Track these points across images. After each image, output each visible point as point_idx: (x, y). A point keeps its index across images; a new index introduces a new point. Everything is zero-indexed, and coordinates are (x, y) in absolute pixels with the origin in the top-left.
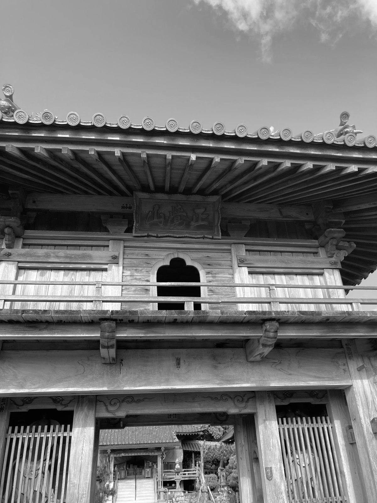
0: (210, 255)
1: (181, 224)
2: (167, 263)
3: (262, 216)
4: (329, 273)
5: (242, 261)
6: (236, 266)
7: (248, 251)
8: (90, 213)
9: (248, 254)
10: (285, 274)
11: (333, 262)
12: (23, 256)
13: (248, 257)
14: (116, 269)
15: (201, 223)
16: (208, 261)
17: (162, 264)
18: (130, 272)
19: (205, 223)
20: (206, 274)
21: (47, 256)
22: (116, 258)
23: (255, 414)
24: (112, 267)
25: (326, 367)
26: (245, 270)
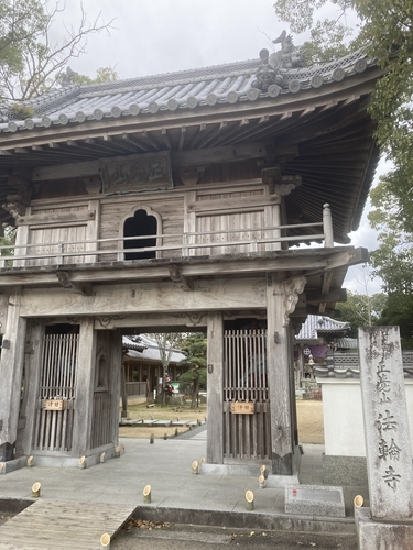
0: (168, 203)
1: (141, 180)
2: (132, 215)
3: (216, 159)
4: (268, 210)
5: (191, 207)
6: (186, 213)
7: (198, 196)
8: (77, 179)
9: (197, 200)
10: (230, 214)
11: (273, 199)
12: (32, 220)
13: (197, 203)
14: (93, 225)
15: (157, 176)
16: (166, 209)
17: (128, 216)
18: (105, 225)
19: (161, 176)
20: (163, 221)
21: (47, 219)
22: (92, 216)
23: (206, 328)
24: (90, 223)
25: (247, 293)
26: (193, 215)
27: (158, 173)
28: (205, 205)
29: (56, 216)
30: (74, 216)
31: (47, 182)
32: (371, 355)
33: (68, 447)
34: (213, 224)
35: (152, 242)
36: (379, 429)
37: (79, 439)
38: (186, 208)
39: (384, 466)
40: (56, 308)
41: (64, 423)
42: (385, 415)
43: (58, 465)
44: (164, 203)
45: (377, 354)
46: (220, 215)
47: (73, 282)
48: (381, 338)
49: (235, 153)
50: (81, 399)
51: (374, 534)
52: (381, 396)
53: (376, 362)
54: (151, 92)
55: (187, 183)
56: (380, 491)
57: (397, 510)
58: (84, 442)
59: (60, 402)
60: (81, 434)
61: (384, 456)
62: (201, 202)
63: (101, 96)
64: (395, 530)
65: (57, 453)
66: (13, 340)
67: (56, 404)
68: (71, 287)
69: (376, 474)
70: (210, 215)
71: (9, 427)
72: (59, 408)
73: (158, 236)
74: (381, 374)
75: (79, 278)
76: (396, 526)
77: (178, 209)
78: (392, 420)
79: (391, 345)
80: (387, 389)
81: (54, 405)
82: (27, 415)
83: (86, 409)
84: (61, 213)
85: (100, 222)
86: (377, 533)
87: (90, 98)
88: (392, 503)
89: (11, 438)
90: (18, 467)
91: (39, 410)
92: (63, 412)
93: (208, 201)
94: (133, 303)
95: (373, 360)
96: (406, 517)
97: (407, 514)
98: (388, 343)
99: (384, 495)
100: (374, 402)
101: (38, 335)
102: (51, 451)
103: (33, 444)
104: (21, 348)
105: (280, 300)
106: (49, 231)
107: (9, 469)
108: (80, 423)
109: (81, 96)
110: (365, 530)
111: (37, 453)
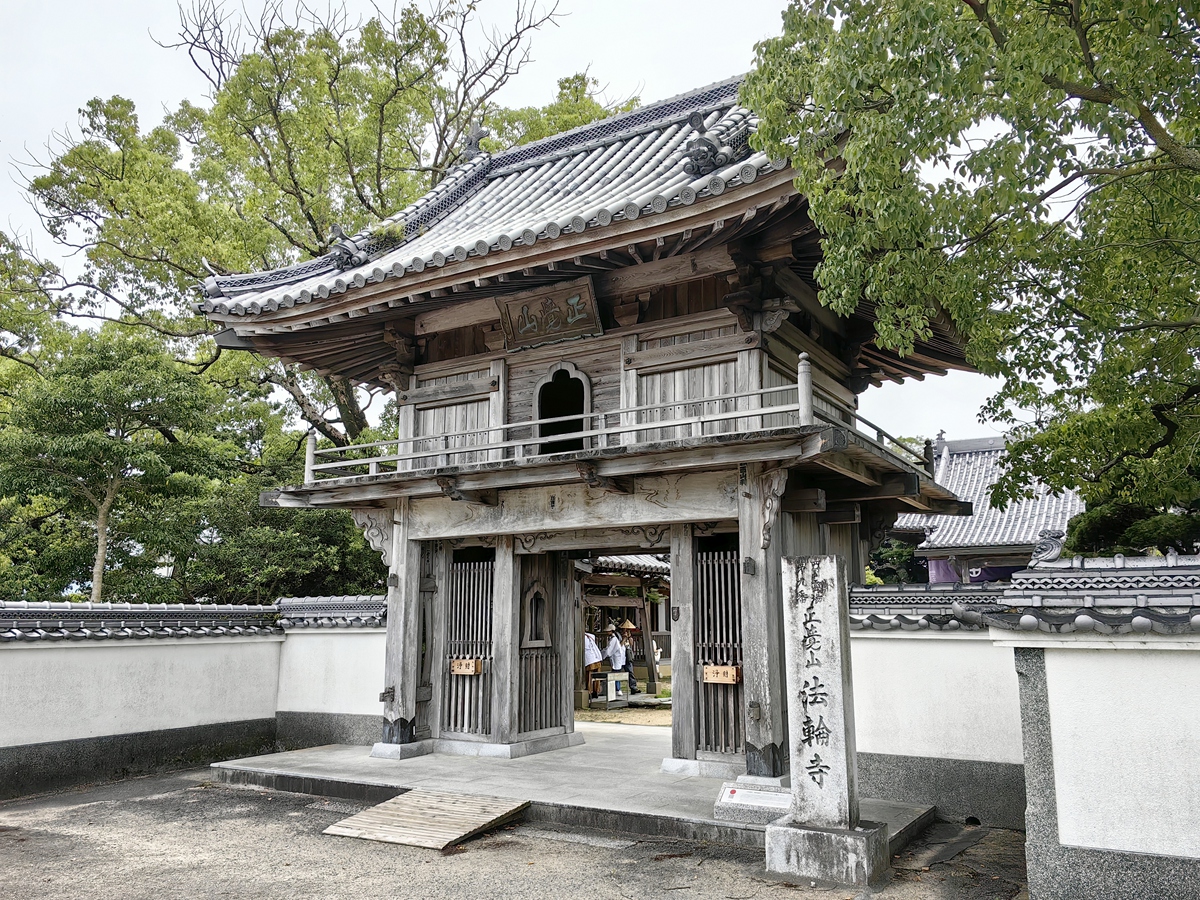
0: (599, 357)
2: (549, 379)
3: (667, 279)
4: (743, 357)
5: (629, 361)
6: (622, 371)
7: (640, 343)
8: (474, 327)
9: (639, 349)
10: (689, 368)
11: (749, 340)
12: (416, 396)
13: (639, 354)
14: (497, 398)
15: (578, 317)
16: (597, 366)
17: (543, 382)
18: (515, 397)
19: (584, 316)
20: (592, 386)
21: (436, 393)
22: (495, 384)
23: (669, 548)
24: (493, 396)
25: (710, 496)
26: (633, 373)
27: (580, 312)
28: (650, 357)
29: (447, 389)
30: (472, 387)
31: (435, 334)
32: (797, 597)
33: (487, 731)
34: (664, 385)
35: (577, 426)
36: (805, 703)
37: (500, 716)
38: (622, 364)
39: (809, 753)
40: (454, 526)
41: (481, 694)
42: (812, 685)
43: (474, 752)
44: (594, 357)
45: (804, 597)
46: (674, 370)
47: (461, 491)
48: (811, 573)
49: (694, 265)
50: (500, 658)
51: (783, 842)
52: (808, 656)
53: (803, 607)
54: (595, 153)
55: (623, 322)
56: (802, 787)
57: (822, 813)
58: (506, 722)
59: (472, 663)
60: (503, 711)
61: (808, 740)
62: (646, 351)
63: (520, 172)
64: (810, 837)
65: (471, 737)
66: (402, 575)
67: (468, 666)
68: (459, 498)
69: (798, 764)
70: (660, 373)
71: (403, 696)
72: (471, 671)
73: (586, 415)
74: (809, 625)
75: (467, 486)
76: (812, 832)
77: (613, 365)
78: (821, 690)
79: (824, 583)
80: (815, 646)
81: (466, 667)
82: (433, 681)
83: (507, 672)
84: (455, 383)
85: (507, 393)
86: (787, 841)
87: (504, 176)
88: (817, 804)
89: (406, 711)
90: (420, 753)
91: (448, 672)
92: (478, 676)
93: (658, 349)
94: (553, 516)
95: (800, 604)
96: (835, 824)
97: (837, 820)
98: (820, 579)
99: (807, 793)
100: (798, 665)
101: (441, 565)
102: (465, 734)
103: (442, 724)
104: (415, 585)
105: (757, 506)
106: (442, 410)
107: (404, 755)
108: (501, 693)
109: (493, 174)
110: (774, 836)
111: (447, 735)
